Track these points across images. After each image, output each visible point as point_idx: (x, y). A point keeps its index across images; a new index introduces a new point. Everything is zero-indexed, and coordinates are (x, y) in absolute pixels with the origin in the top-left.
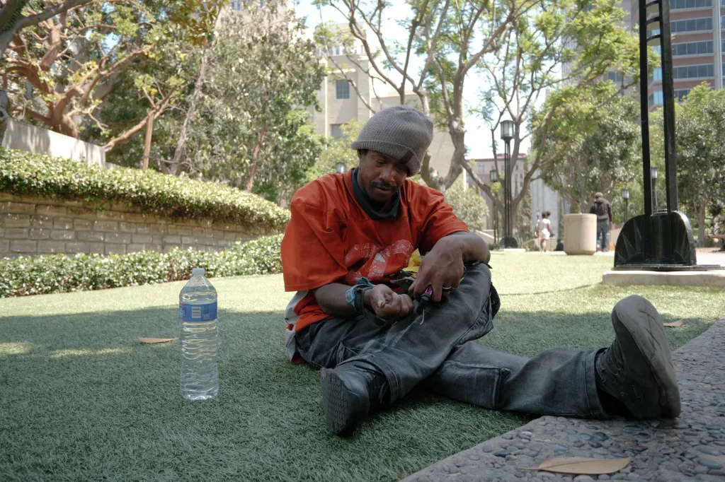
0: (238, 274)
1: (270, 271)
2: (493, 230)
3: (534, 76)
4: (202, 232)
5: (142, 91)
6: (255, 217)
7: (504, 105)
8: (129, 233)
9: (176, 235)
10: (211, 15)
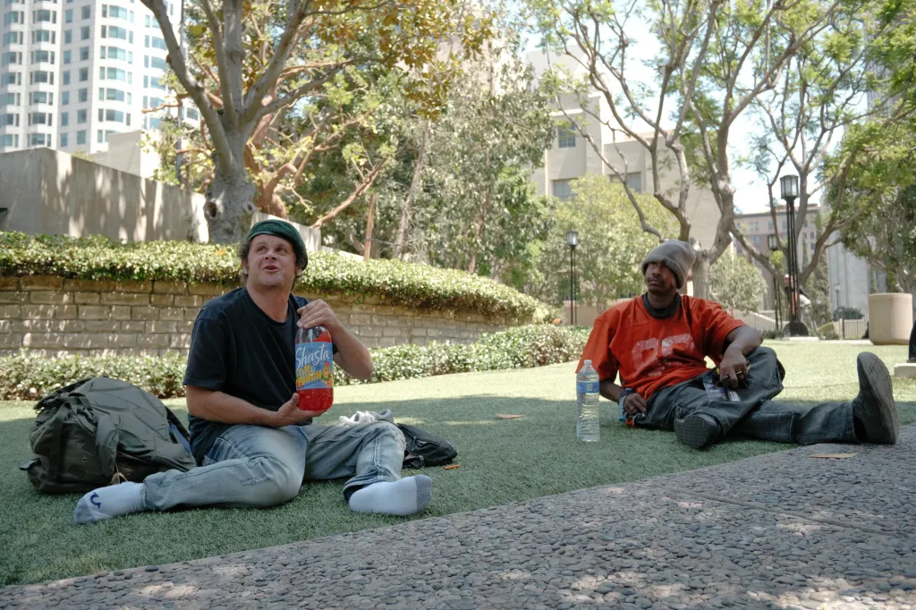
0: (493, 368)
1: (523, 365)
2: (774, 311)
3: (825, 111)
4: (445, 323)
5: (351, 162)
6: (497, 307)
7: (785, 153)
8: (380, 326)
9: (422, 327)
10: (444, 87)
